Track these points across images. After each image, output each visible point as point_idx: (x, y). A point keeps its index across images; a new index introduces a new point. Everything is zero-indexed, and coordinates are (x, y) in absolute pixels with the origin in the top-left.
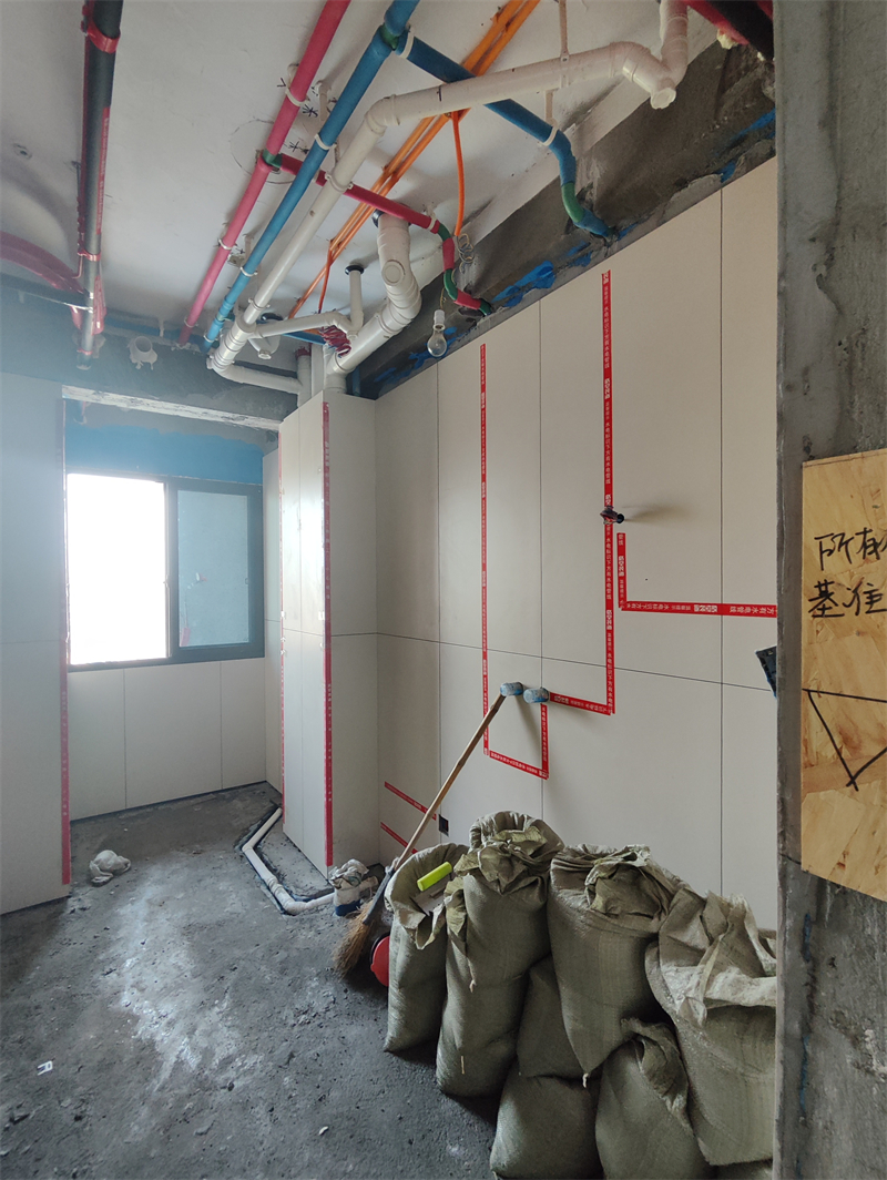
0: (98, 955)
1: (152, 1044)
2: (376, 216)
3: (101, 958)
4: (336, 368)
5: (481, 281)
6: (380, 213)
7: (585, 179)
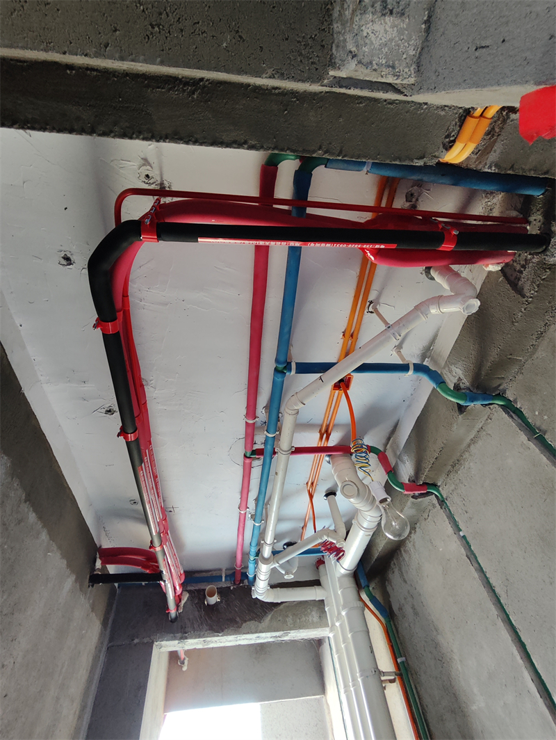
2: (327, 459)
4: (343, 571)
5: (418, 470)
6: (329, 456)
7: (452, 378)
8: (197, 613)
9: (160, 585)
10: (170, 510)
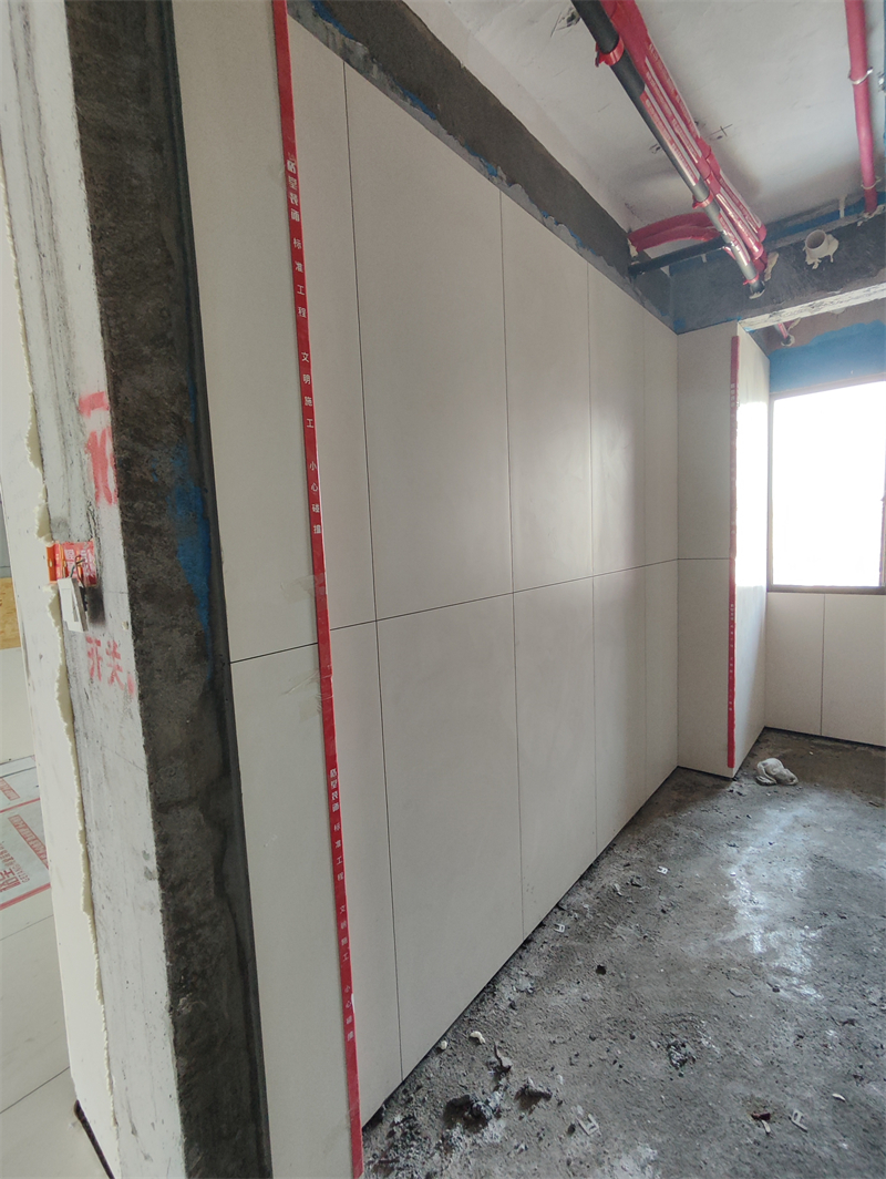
0: (731, 830)
1: (734, 911)
3: (733, 833)
8: (796, 276)
10: (718, 135)
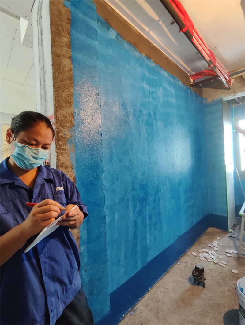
8: (240, 85)
9: (219, 79)
10: (214, 49)
